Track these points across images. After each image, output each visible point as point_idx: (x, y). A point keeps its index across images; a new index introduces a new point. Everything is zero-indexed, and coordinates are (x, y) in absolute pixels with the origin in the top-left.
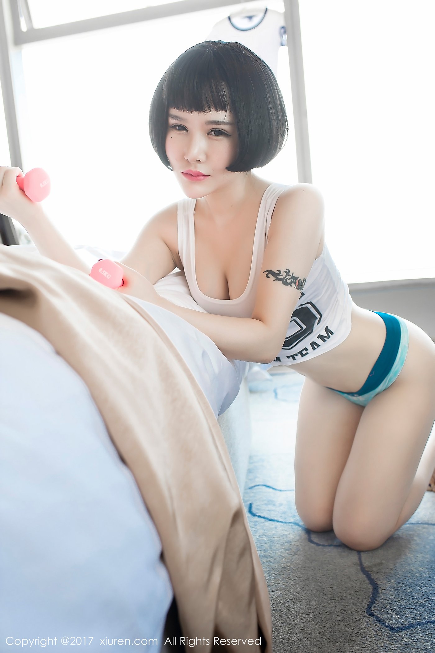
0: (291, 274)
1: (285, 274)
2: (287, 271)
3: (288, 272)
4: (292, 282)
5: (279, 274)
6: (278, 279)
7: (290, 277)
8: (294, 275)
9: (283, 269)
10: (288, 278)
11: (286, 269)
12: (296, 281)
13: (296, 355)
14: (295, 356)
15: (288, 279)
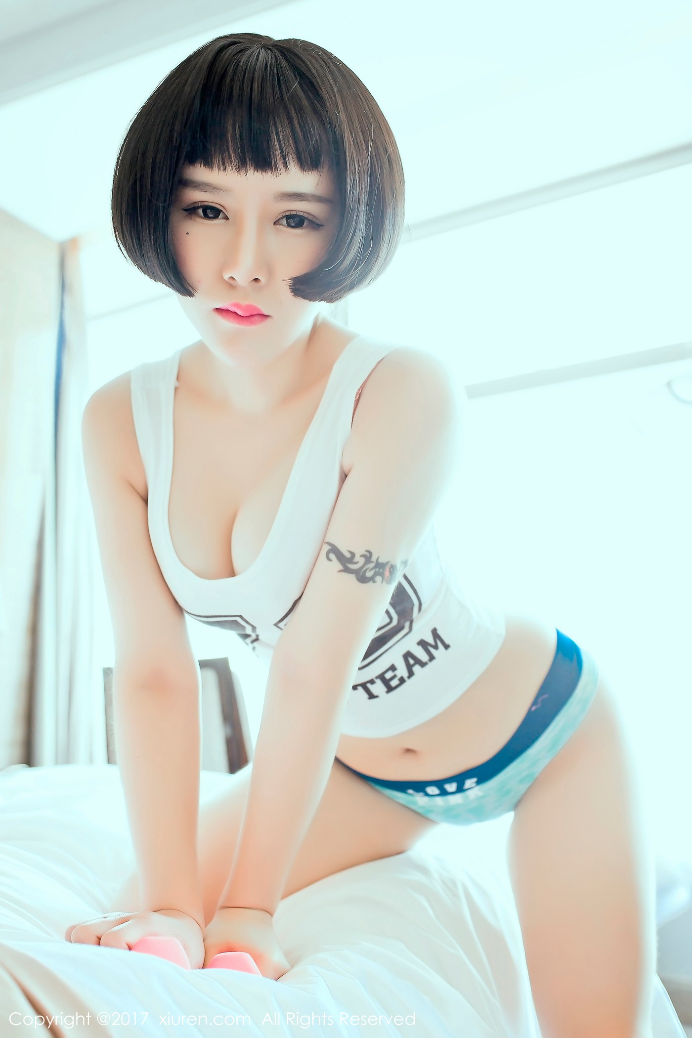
0: (374, 559)
1: (362, 561)
2: (368, 554)
3: (368, 557)
4: (375, 574)
5: (351, 560)
6: (346, 570)
7: (371, 565)
8: (380, 561)
9: (359, 551)
10: (368, 568)
11: (367, 551)
12: (384, 570)
13: (372, 682)
14: (369, 685)
15: (367, 571)
